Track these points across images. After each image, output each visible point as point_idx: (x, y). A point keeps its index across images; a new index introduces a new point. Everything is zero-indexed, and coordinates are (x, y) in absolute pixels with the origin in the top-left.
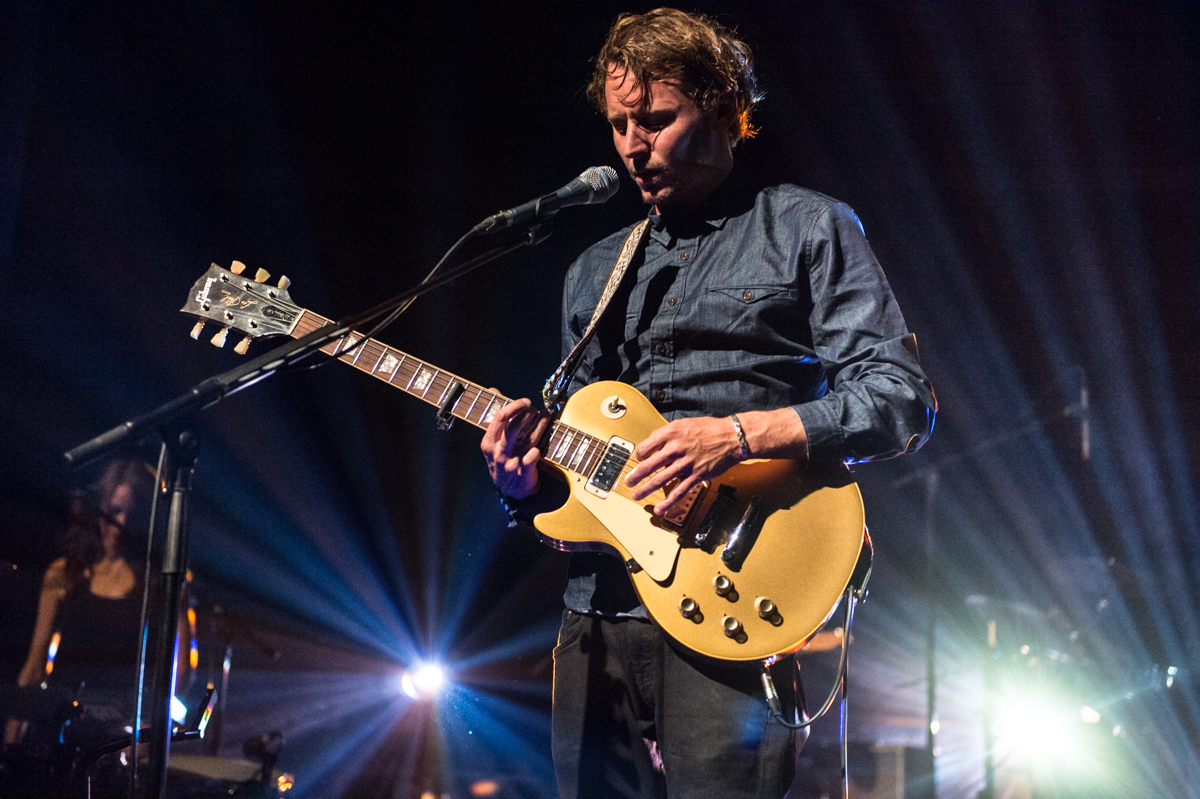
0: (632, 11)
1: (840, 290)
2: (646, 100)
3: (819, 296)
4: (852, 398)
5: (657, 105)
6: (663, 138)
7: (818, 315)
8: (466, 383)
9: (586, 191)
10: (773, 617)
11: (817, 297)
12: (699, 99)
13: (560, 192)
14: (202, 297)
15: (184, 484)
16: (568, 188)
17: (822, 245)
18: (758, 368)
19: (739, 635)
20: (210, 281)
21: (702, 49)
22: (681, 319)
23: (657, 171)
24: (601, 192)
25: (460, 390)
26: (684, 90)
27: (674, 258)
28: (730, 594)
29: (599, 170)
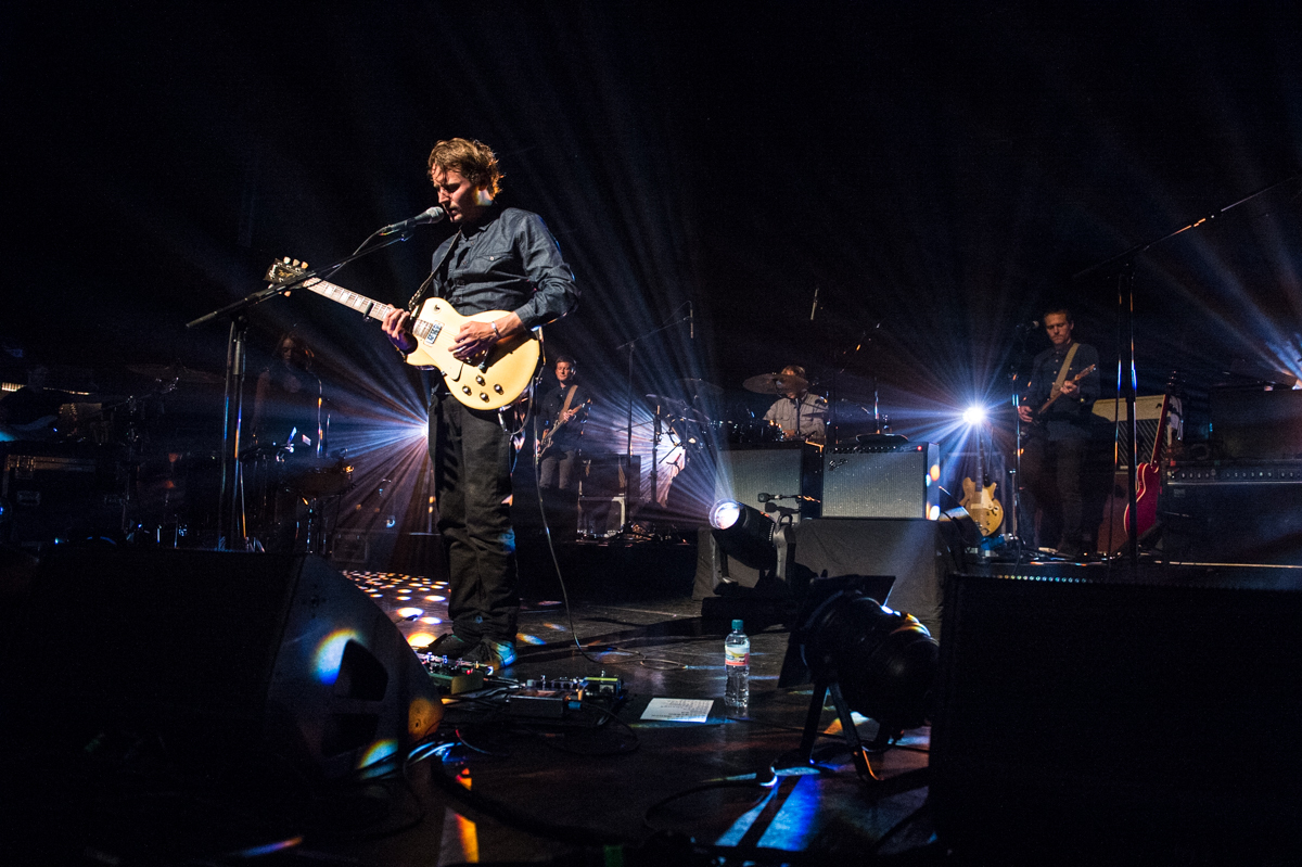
0: (443, 140)
1: (533, 250)
2: (445, 180)
3: (524, 254)
4: (538, 300)
5: (451, 181)
6: (456, 195)
7: (525, 264)
8: (376, 303)
9: (429, 217)
10: (500, 391)
11: (524, 255)
12: (469, 178)
13: (416, 218)
14: (272, 274)
15: (242, 338)
16: (420, 216)
17: (522, 234)
18: (498, 286)
19: (486, 399)
20: (275, 266)
21: (470, 157)
22: (465, 270)
23: (455, 208)
24: (435, 218)
25: (372, 305)
26: (463, 175)
27: (468, 244)
28: (482, 382)
29: (434, 208)
